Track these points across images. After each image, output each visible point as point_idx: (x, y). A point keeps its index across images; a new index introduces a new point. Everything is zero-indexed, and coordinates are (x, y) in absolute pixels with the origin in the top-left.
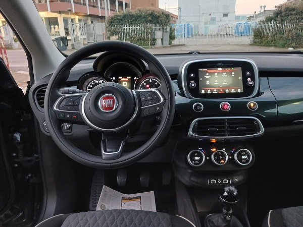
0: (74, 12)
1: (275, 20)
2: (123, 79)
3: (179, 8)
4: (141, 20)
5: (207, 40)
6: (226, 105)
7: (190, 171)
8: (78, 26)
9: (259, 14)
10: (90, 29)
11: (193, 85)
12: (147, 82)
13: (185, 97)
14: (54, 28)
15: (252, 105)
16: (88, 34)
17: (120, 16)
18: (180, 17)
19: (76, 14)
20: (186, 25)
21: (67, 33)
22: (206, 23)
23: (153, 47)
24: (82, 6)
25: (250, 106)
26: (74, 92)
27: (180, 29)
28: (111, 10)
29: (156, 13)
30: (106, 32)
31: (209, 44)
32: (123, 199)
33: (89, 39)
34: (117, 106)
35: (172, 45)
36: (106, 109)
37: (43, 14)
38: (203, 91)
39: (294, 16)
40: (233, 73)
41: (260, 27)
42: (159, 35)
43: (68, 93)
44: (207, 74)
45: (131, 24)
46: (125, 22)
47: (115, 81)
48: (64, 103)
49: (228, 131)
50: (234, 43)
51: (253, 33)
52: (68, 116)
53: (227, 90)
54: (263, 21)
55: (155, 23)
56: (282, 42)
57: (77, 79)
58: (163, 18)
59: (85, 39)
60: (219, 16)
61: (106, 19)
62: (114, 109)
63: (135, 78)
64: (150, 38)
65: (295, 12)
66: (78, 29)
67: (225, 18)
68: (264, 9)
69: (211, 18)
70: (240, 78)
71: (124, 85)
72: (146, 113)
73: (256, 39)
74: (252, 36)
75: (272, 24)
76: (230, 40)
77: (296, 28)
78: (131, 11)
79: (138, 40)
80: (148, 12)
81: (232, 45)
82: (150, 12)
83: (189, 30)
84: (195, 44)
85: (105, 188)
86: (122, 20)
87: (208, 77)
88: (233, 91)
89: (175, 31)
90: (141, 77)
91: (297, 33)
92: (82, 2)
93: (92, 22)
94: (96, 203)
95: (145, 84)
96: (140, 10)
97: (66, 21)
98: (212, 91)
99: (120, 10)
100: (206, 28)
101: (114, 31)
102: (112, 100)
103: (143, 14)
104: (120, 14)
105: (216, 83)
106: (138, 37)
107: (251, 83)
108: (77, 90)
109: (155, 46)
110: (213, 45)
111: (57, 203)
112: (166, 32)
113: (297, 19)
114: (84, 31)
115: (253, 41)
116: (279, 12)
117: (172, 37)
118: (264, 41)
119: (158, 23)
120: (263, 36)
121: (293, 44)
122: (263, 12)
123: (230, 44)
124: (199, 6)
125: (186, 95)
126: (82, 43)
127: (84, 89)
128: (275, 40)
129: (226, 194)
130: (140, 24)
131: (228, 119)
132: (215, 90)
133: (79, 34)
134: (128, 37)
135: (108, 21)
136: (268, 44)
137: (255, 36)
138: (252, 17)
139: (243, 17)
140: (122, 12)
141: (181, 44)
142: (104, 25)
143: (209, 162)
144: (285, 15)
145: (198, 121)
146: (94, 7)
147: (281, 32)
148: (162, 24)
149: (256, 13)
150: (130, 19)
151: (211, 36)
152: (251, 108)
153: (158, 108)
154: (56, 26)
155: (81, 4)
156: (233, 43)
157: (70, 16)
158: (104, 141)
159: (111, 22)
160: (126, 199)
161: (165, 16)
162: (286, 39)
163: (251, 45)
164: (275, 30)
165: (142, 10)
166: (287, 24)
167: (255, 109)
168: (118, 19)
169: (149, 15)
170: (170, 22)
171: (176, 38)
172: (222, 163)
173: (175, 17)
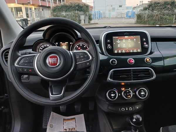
0: (31, 4)
1: (149, 9)
2: (63, 44)
3: (94, 2)
4: (72, 9)
5: (110, 21)
6: (131, 60)
7: (108, 103)
8: (34, 12)
9: (139, 6)
10: (41, 14)
11: (110, 47)
12: (79, 46)
13: (104, 55)
14: (20, 13)
15: (148, 60)
16: (40, 17)
17: (59, 6)
18: (95, 7)
19: (33, 5)
20: (98, 12)
21: (28, 17)
22: (109, 11)
26: (30, 53)
27: (95, 14)
28: (54, 3)
29: (81, 5)
30: (51, 16)
31: (112, 23)
32: (64, 120)
34: (60, 62)
35: (90, 23)
36: (52, 65)
37: (13, 5)
38: (116, 51)
39: (159, 7)
40: (135, 39)
41: (140, 13)
42: (82, 17)
43: (26, 54)
44: (118, 40)
45: (66, 11)
46: (63, 10)
47: (57, 45)
48: (22, 61)
49: (133, 77)
51: (136, 16)
52: (25, 70)
53: (131, 50)
54: (142, 10)
55: (80, 11)
56: (152, 22)
57: (33, 44)
58: (85, 8)
59: (38, 20)
60: (117, 7)
61: (51, 8)
62: (58, 65)
63: (71, 43)
64: (77, 19)
65: (159, 5)
66: (34, 14)
67: (120, 8)
68: (142, 3)
69: (112, 8)
70: (139, 42)
71: (63, 48)
72: (80, 67)
73: (138, 20)
75: (147, 12)
76: (123, 20)
77: (160, 13)
78: (66, 3)
80: (76, 4)
82: (77, 4)
83: (100, 15)
84: (103, 23)
85: (53, 113)
86: (60, 9)
87: (119, 42)
88: (135, 51)
89: (92, 15)
90: (75, 43)
91: (161, 17)
93: (43, 10)
94: (47, 123)
95: (77, 47)
96: (71, 3)
97: (27, 9)
98: (122, 51)
99: (59, 3)
100: (110, 14)
101: (56, 15)
102: (56, 59)
103: (73, 5)
104: (59, 5)
105: (124, 46)
107: (147, 46)
108: (32, 52)
110: (114, 24)
111: (21, 125)
112: (87, 16)
113: (161, 9)
114: (38, 15)
115: (137, 21)
116: (151, 5)
117: (90, 19)
118: (143, 21)
119: (82, 10)
120: (142, 18)
121: (159, 23)
122: (141, 5)
123: (123, 23)
125: (105, 54)
127: (37, 51)
128: (148, 21)
129: (134, 120)
130: (71, 11)
131: (133, 69)
132: (124, 51)
133: (35, 17)
135: (52, 9)
136: (145, 23)
137: (137, 18)
138: (136, 7)
139: (131, 7)
140: (61, 4)
141: (95, 23)
142: (50, 12)
143: (120, 97)
144: (154, 6)
145: (113, 71)
147: (152, 16)
148: (84, 11)
149: (138, 5)
150: (66, 8)
151: (113, 18)
152: (147, 62)
153: (88, 64)
154: (21, 12)
156: (125, 23)
157: (29, 6)
158: (51, 87)
159: (54, 10)
160: (66, 120)
161: (86, 7)
162: (155, 20)
163: (135, 23)
164: (149, 15)
165: (72, 3)
166: (155, 11)
167: (150, 63)
168: (58, 8)
169: (77, 6)
170: (89, 10)
171: (93, 19)
172: (129, 98)
173: (91, 8)
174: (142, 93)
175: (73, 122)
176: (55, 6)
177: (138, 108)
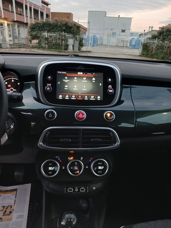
0: (3, 17)
1: (158, 38)
3: (89, 22)
4: (57, 28)
5: (108, 50)
6: (81, 114)
9: (148, 33)
10: (15, 32)
11: (48, 89)
15: (109, 115)
16: (13, 36)
17: (40, 24)
18: (89, 29)
19: (5, 19)
22: (108, 36)
23: (66, 51)
24: (11, 12)
25: (106, 116)
27: (88, 39)
28: (34, 19)
29: (69, 24)
30: (29, 36)
31: (109, 52)
33: (14, 41)
35: (81, 51)
38: (61, 96)
40: (94, 79)
41: (147, 43)
42: (71, 42)
44: (66, 78)
45: (49, 31)
46: (44, 29)
50: (128, 54)
51: (142, 46)
53: (86, 97)
54: (150, 38)
55: (68, 33)
56: (162, 56)
58: (75, 29)
59: (11, 40)
60: (118, 32)
61: (29, 25)
64: (63, 44)
67: (123, 34)
68: (152, 29)
69: (113, 32)
70: (101, 84)
73: (144, 51)
74: (141, 49)
75: (156, 41)
76: (125, 51)
78: (50, 21)
79: (54, 44)
80: (63, 22)
81: (126, 54)
83: (95, 40)
84: (98, 52)
86: (41, 27)
87: (66, 81)
88: (92, 98)
89: (84, 40)
92: (10, 9)
93: (18, 27)
95: (6, 83)
96: (56, 21)
98: (70, 97)
100: (109, 40)
101: (35, 36)
103: (59, 24)
104: (41, 22)
105: (75, 88)
106: (54, 42)
107: (112, 91)
109: (67, 50)
112: (77, 40)
115: (142, 53)
116: (162, 32)
117: (81, 45)
118: (150, 53)
119: (71, 32)
120: (149, 50)
122: (150, 32)
124: (104, 22)
125: (41, 99)
126: (8, 43)
128: (157, 54)
130: (56, 32)
132: (74, 96)
134: (46, 42)
135: (30, 27)
136: (152, 56)
137: (143, 49)
138: (142, 34)
139: (136, 34)
140: (43, 21)
141: (88, 50)
142: (27, 30)
144: (166, 34)
145: (50, 130)
146: (20, 14)
147: (162, 47)
148: (74, 33)
149: (145, 32)
150: (49, 27)
152: (107, 119)
155: (9, 11)
159: (33, 28)
160: (3, 192)
161: (76, 27)
162: (165, 53)
163: (140, 56)
164: (158, 46)
165: (58, 20)
166: (167, 42)
167: (111, 120)
168: (38, 26)
169: (64, 25)
170: (81, 33)
171: (85, 46)
172: (77, 174)
173: (85, 29)
174: (100, 168)
175: (12, 195)
176: (35, 23)
177: (94, 188)
